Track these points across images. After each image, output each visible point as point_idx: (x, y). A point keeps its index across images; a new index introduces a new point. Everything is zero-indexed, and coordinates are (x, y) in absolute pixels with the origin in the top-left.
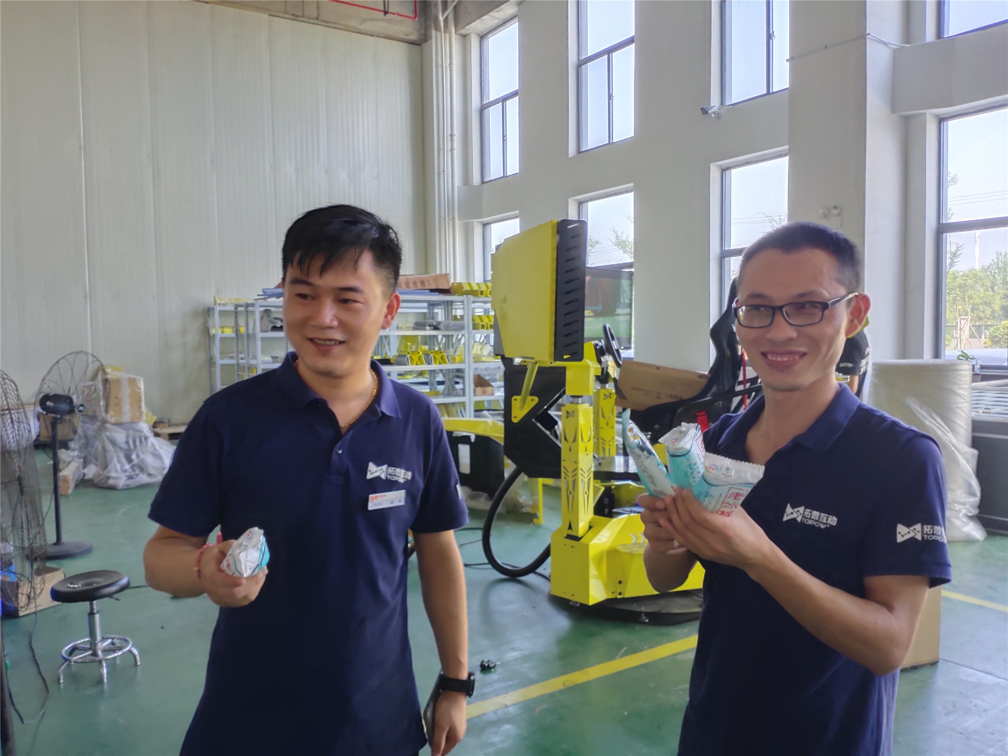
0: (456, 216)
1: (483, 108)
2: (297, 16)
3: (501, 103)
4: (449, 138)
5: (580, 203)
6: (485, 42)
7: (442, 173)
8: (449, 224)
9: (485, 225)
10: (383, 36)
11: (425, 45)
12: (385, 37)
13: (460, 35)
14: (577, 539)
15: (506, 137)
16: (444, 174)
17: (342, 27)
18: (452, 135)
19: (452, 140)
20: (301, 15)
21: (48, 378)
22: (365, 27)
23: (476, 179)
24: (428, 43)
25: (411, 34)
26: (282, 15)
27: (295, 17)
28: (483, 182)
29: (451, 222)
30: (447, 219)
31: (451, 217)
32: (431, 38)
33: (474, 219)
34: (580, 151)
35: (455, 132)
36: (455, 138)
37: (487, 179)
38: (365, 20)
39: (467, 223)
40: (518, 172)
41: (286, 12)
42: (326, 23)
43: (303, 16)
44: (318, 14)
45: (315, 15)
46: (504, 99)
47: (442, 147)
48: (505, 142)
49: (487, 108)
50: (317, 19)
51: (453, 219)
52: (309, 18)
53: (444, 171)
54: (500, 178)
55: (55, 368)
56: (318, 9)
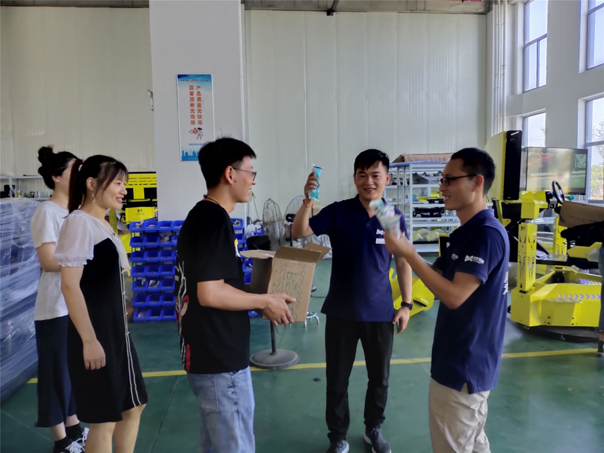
0: (505, 114)
1: (526, 46)
2: (413, 10)
3: (536, 43)
4: (502, 67)
5: (587, 102)
6: (527, 5)
7: (497, 89)
8: (500, 119)
9: (524, 118)
10: (463, 13)
11: (489, 14)
12: (464, 13)
13: (511, 4)
14: (524, 292)
15: (539, 63)
16: (498, 89)
17: (438, 12)
18: (504, 66)
19: (504, 68)
20: (415, 9)
21: (289, 207)
22: (452, 9)
23: (519, 90)
24: (491, 12)
25: (480, 9)
26: (404, 11)
27: (412, 11)
28: (524, 92)
29: (501, 117)
30: (499, 116)
31: (502, 115)
32: (492, 9)
33: (517, 115)
34: (588, 68)
35: (506, 63)
36: (506, 67)
37: (526, 90)
38: (452, 6)
39: (513, 117)
40: (545, 84)
41: (407, 10)
42: (429, 11)
43: (416, 10)
44: (425, 7)
45: (423, 8)
46: (538, 40)
47: (497, 73)
48: (538, 66)
49: (528, 46)
50: (424, 10)
51: (503, 116)
52: (419, 10)
53: (498, 88)
54: (535, 89)
55: (292, 203)
56: (425, 5)
